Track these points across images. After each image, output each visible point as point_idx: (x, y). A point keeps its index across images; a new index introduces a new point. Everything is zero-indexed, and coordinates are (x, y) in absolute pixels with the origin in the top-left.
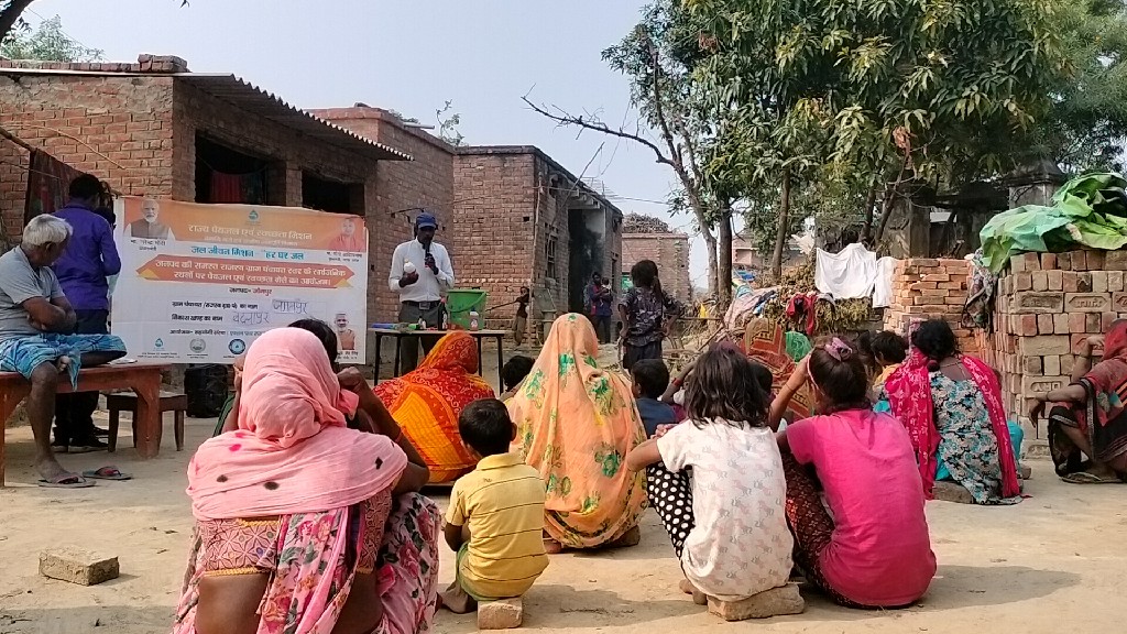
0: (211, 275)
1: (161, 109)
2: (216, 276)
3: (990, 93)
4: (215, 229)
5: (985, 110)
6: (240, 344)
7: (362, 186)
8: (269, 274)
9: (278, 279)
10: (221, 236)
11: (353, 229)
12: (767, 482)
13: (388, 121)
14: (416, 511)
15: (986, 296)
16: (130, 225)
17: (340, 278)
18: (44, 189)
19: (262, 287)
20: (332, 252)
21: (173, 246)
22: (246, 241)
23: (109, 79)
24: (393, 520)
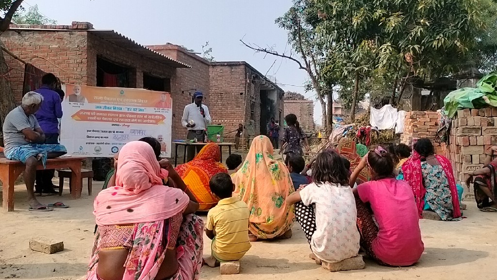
0: (103, 118)
1: (82, 46)
2: (105, 119)
3: (448, 38)
4: (105, 98)
5: (446, 45)
6: (116, 149)
7: (169, 79)
8: (129, 118)
9: (133, 120)
10: (108, 101)
11: (165, 98)
12: (348, 210)
13: (181, 51)
14: (193, 222)
15: (446, 128)
16: (68, 97)
17: (159, 120)
18: (31, 80)
19: (126, 124)
20: (156, 108)
21: (87, 106)
22: (119, 103)
23: (59, 33)
24: (184, 226)
